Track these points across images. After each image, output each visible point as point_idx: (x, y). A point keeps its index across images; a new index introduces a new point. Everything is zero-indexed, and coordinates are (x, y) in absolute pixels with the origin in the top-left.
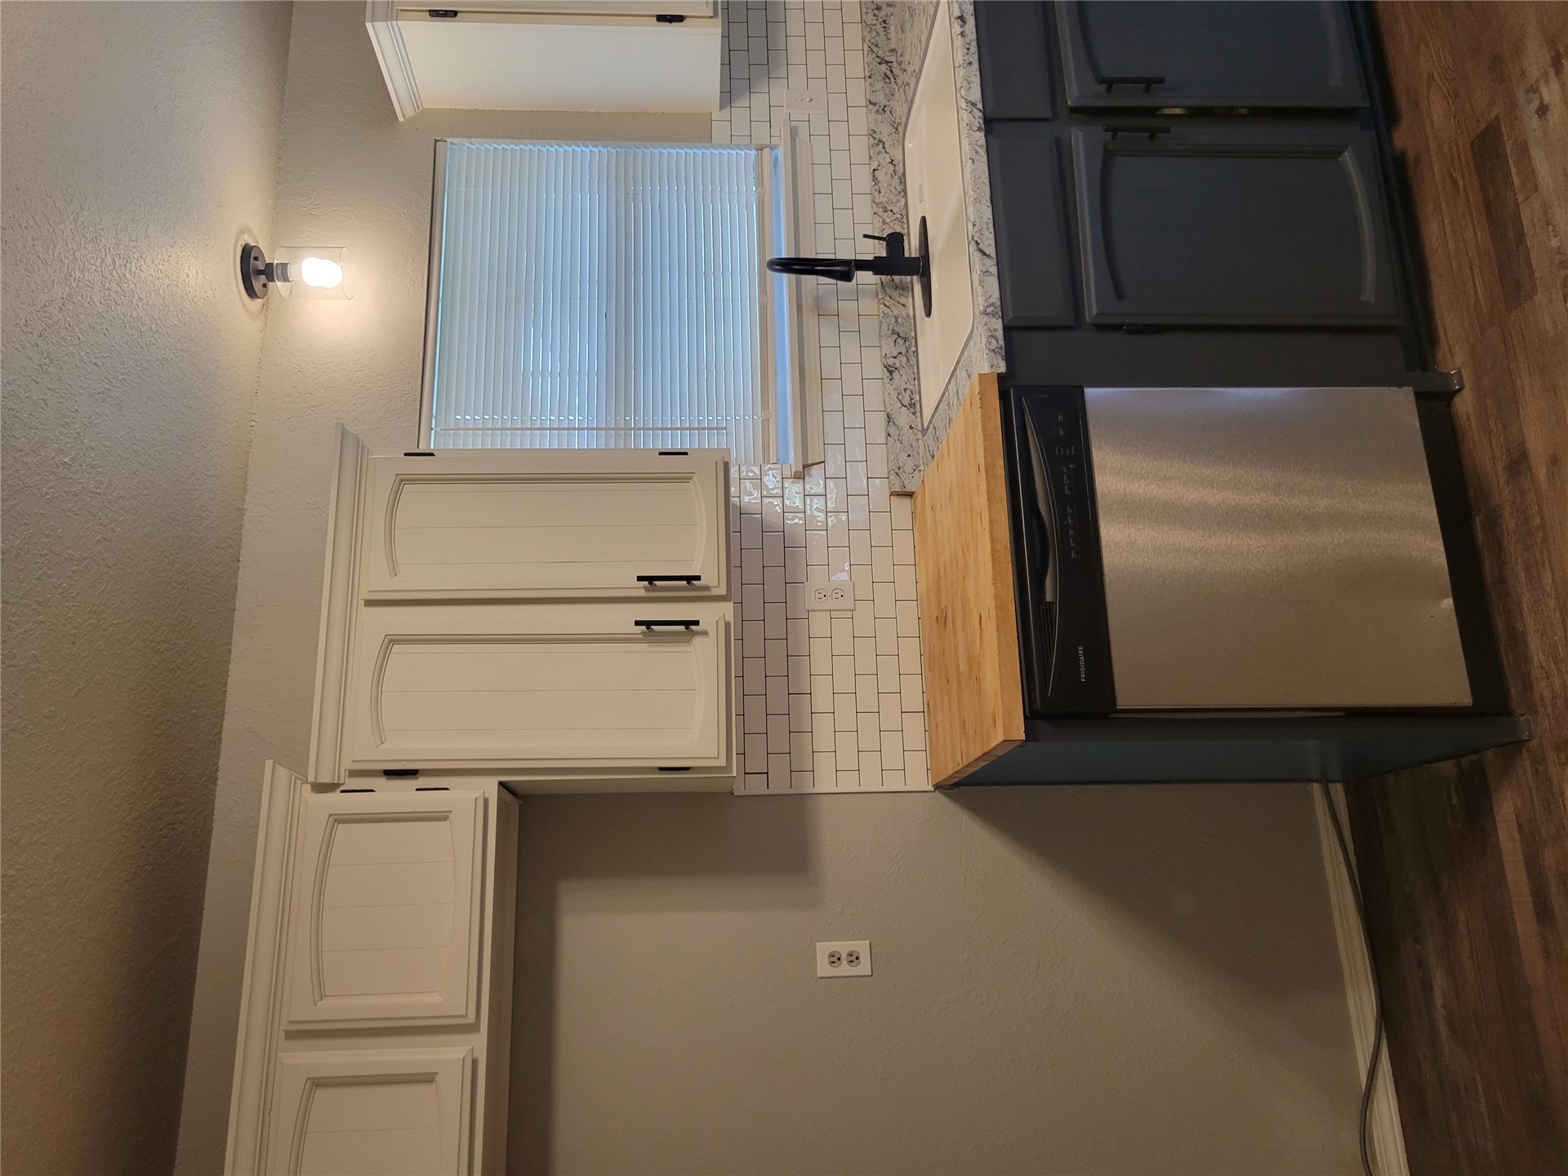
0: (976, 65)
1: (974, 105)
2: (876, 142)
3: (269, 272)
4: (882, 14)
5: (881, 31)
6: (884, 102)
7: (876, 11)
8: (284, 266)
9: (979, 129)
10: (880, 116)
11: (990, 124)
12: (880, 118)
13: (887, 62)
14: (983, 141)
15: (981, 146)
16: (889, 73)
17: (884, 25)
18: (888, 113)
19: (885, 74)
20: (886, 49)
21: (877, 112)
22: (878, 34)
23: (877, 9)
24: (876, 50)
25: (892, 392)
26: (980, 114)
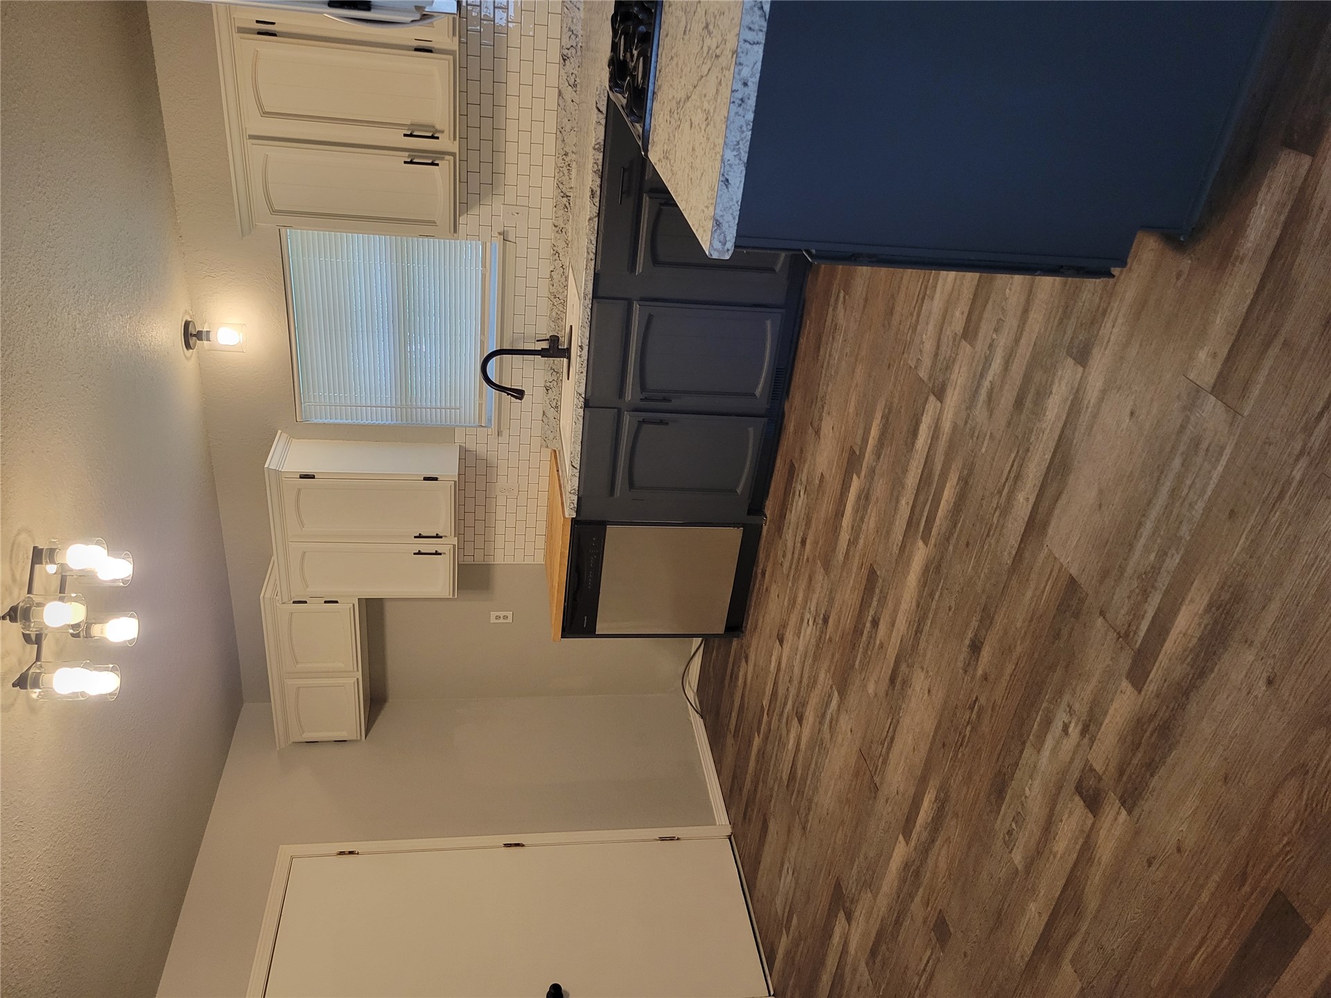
0: (585, 374)
1: (580, 395)
2: (554, 252)
3: (199, 335)
4: (567, 159)
5: (566, 172)
6: (562, 225)
7: (564, 156)
8: (208, 332)
9: (581, 408)
10: (558, 235)
11: (587, 405)
12: (558, 236)
13: (567, 196)
14: (582, 414)
15: (580, 416)
16: (567, 205)
17: (568, 168)
18: (564, 233)
19: (565, 205)
20: (567, 187)
21: (557, 232)
22: (564, 174)
23: (565, 155)
24: (561, 186)
25: (547, 400)
26: (583, 400)
